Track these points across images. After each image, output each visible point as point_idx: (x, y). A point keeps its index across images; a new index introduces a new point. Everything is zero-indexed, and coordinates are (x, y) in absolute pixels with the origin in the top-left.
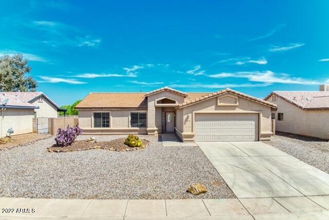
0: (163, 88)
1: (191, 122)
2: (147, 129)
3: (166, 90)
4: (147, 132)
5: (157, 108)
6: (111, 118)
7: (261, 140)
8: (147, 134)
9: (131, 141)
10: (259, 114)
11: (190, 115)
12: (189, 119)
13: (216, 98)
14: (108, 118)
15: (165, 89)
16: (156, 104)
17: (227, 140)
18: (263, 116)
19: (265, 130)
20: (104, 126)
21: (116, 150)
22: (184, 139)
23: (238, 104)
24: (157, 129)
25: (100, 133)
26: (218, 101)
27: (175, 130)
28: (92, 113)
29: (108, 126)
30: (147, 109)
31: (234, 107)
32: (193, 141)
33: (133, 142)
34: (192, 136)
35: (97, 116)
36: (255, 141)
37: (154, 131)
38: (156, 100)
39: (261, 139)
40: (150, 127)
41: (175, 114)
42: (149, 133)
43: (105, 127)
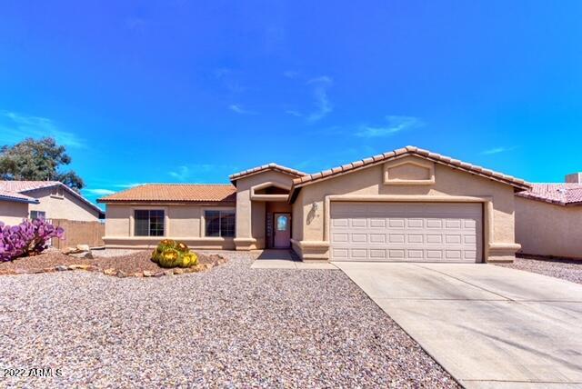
0: (267, 166)
1: (322, 216)
2: (235, 240)
3: (272, 169)
4: (235, 246)
5: (254, 202)
6: (168, 221)
7: (491, 262)
8: (235, 250)
9: (164, 254)
10: (483, 203)
11: (320, 205)
12: (317, 213)
13: (380, 166)
14: (162, 219)
15: (270, 167)
16: (253, 195)
17: (407, 259)
18: (494, 208)
19: (501, 239)
20: (153, 234)
21: (117, 275)
22: (304, 256)
23: (433, 179)
24: (255, 240)
25: (146, 246)
26: (387, 174)
27: (291, 243)
28: (131, 210)
29: (161, 233)
30: (235, 206)
31: (424, 189)
32: (327, 259)
33: (170, 257)
34: (324, 249)
35: (140, 216)
36: (476, 263)
37: (249, 244)
38: (253, 188)
39: (490, 258)
40: (241, 236)
41: (291, 216)
42: (237, 248)
43: (155, 235)
